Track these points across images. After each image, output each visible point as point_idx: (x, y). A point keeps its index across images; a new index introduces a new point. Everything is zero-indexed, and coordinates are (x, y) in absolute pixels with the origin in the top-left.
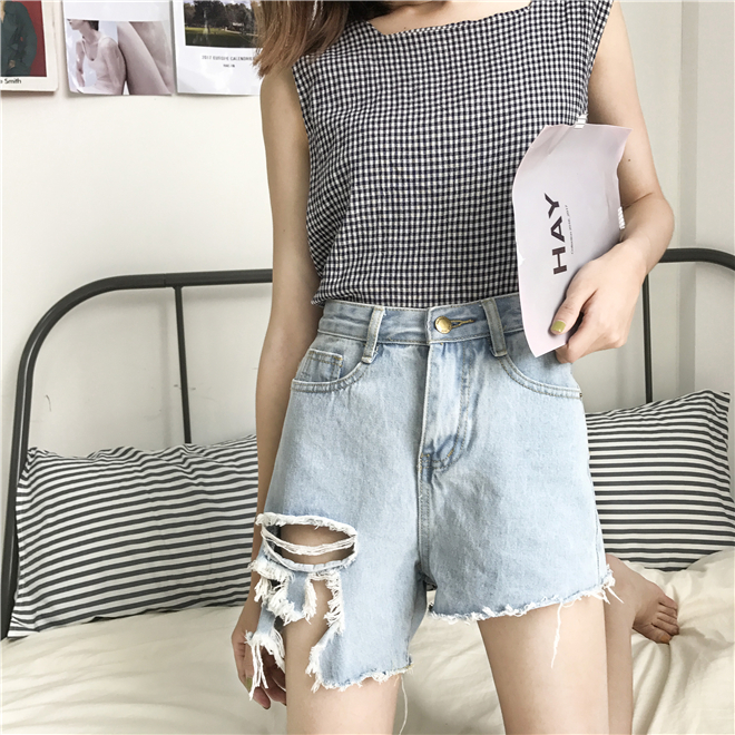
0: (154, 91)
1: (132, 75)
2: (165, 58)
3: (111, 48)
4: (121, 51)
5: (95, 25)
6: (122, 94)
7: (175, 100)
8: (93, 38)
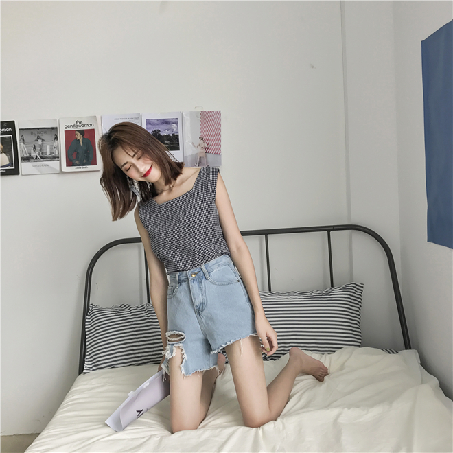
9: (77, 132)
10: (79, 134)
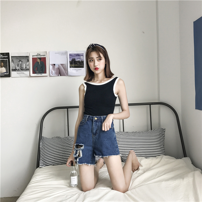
0: (64, 75)
1: (60, 73)
2: (66, 70)
3: (57, 68)
4: (59, 69)
5: (54, 65)
6: (59, 76)
7: (68, 77)
8: (54, 67)
9: (38, 59)
10: (39, 59)
